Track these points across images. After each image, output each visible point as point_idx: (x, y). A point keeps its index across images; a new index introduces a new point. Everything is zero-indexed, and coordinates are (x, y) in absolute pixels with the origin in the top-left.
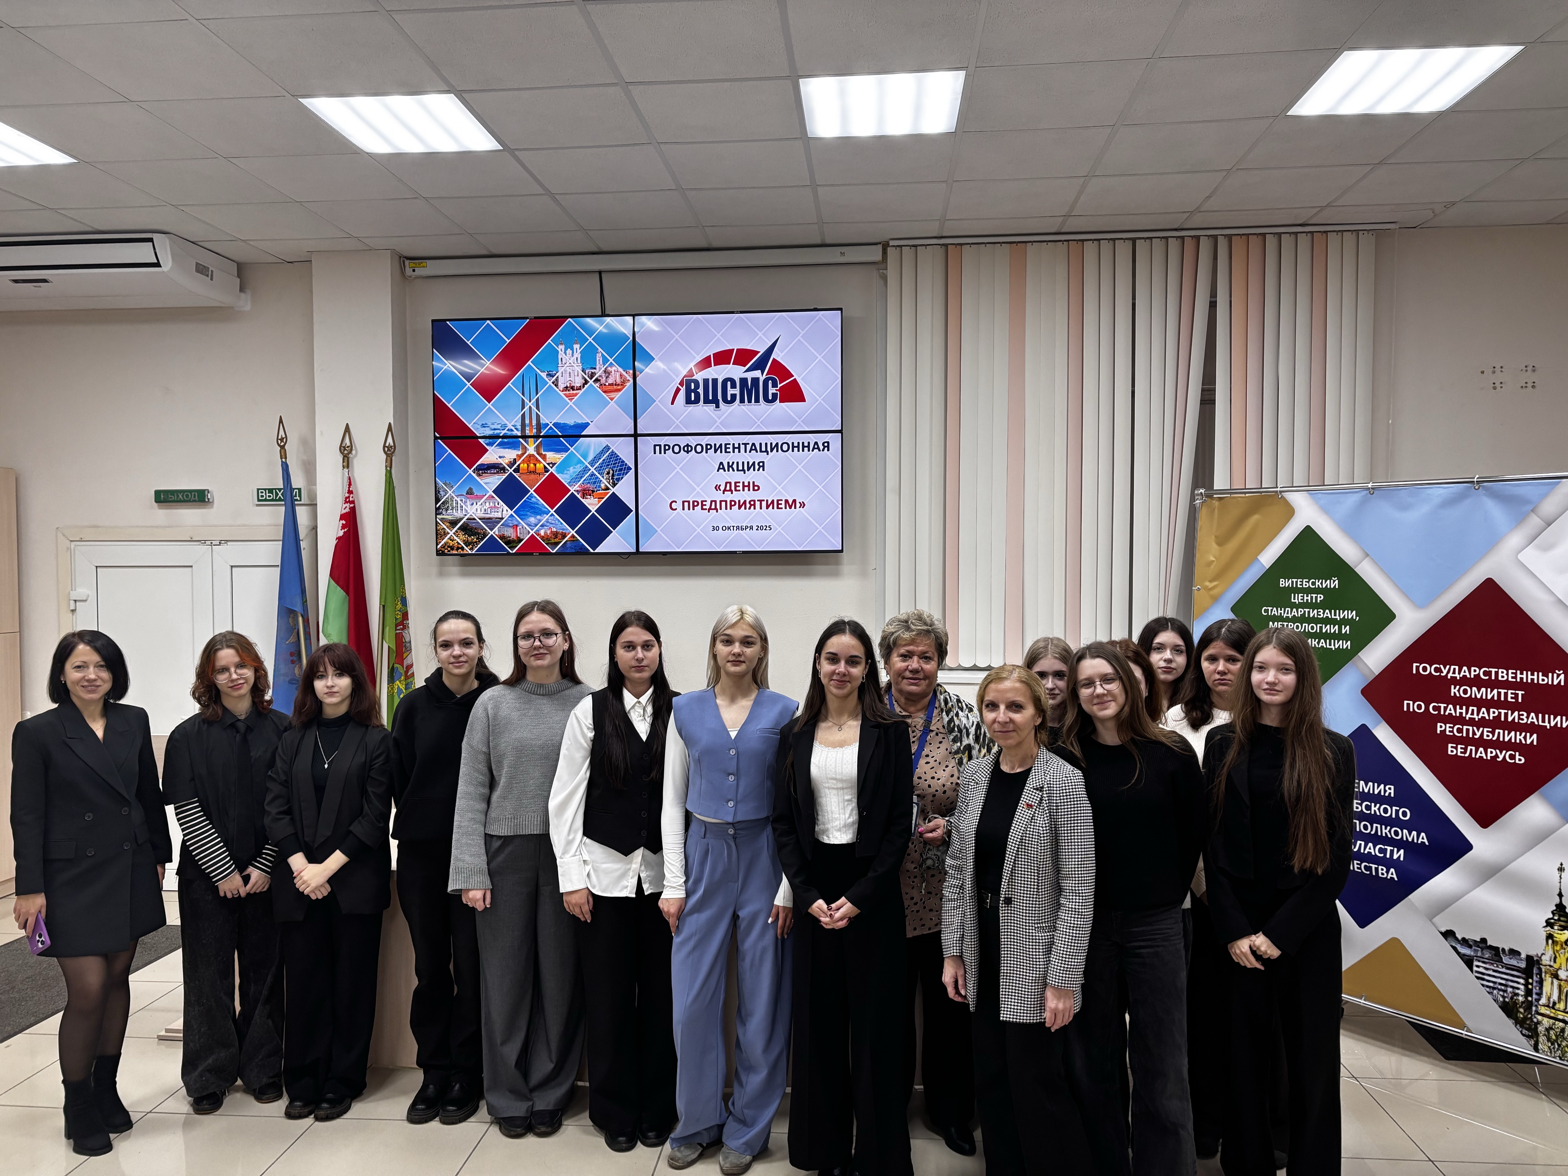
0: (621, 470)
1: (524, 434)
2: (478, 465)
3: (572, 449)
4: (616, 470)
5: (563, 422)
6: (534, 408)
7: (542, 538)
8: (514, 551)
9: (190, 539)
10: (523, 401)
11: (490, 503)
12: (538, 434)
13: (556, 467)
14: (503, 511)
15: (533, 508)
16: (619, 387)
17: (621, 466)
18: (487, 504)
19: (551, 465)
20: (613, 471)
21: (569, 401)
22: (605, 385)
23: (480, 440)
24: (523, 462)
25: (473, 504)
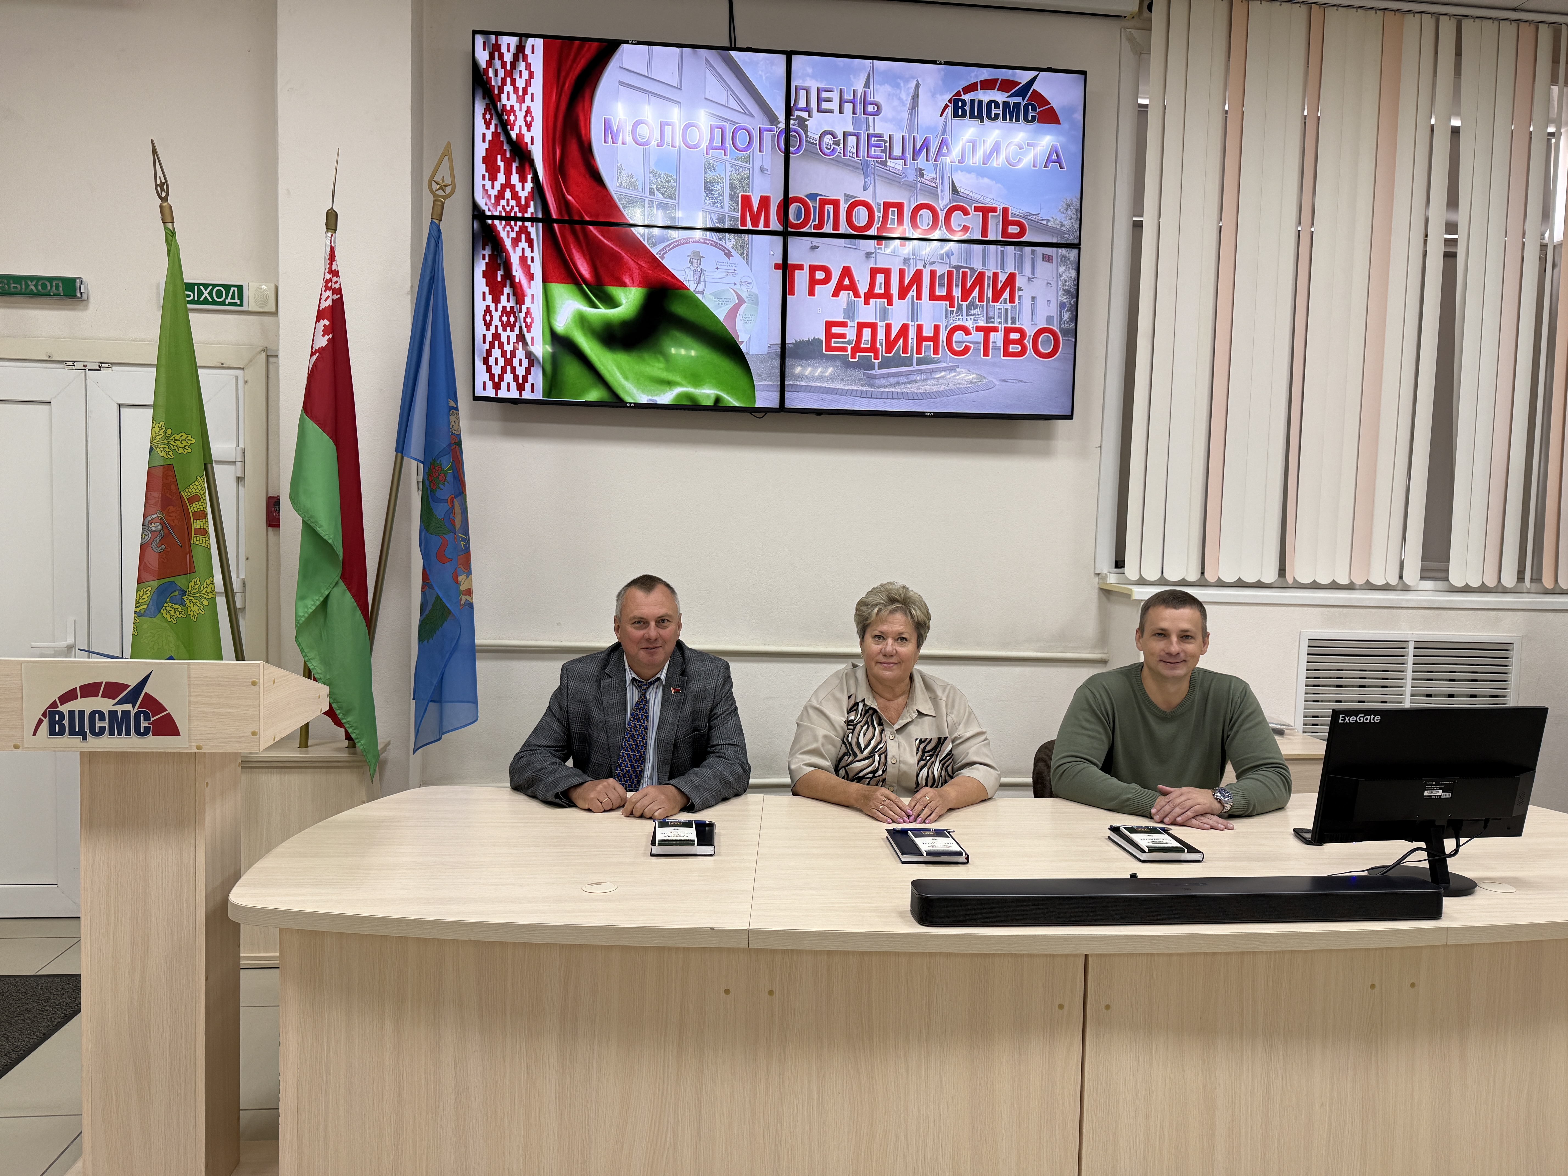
9: (47, 358)
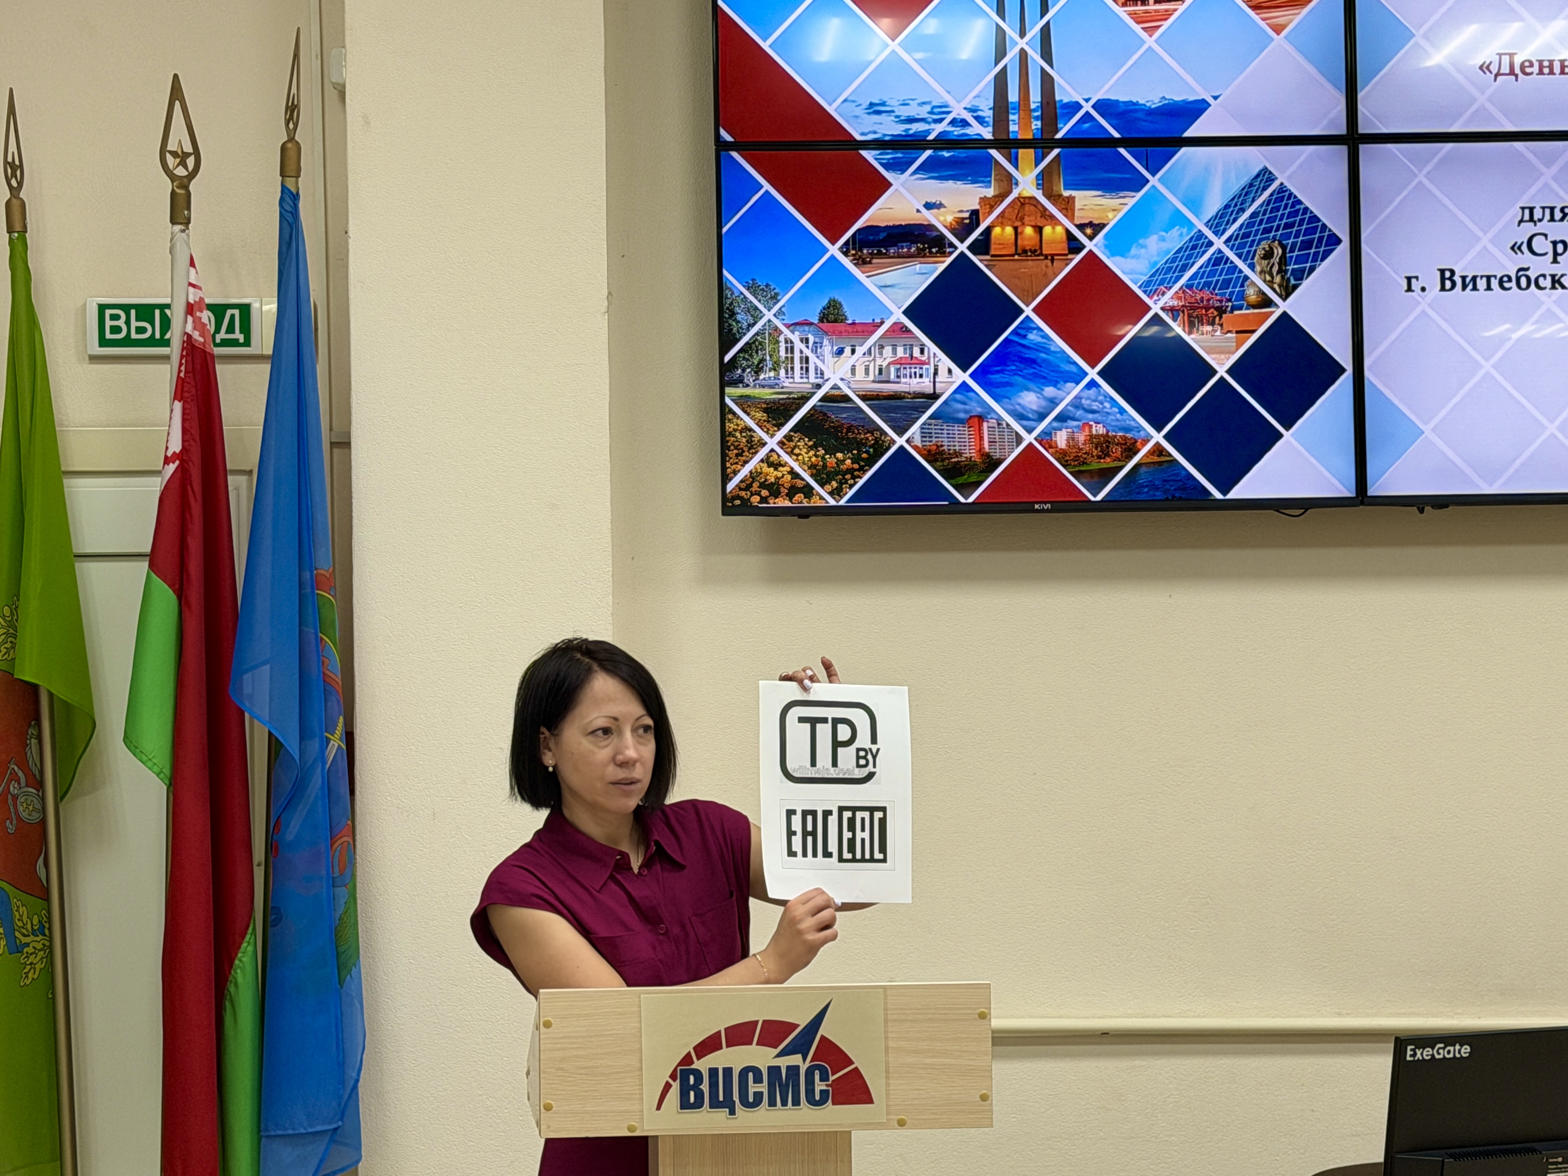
0: (1307, 245)
1: (1002, 136)
2: (859, 230)
4: (1294, 245)
5: (1126, 99)
6: (1034, 55)
7: (1062, 456)
8: (971, 500)
10: (1000, 32)
11: (894, 347)
12: (1047, 136)
13: (1106, 237)
14: (936, 373)
15: (1031, 362)
17: (1308, 232)
18: (888, 350)
19: (1089, 231)
20: (1284, 248)
21: (1144, 35)
23: (864, 153)
24: (1002, 219)
25: (840, 352)
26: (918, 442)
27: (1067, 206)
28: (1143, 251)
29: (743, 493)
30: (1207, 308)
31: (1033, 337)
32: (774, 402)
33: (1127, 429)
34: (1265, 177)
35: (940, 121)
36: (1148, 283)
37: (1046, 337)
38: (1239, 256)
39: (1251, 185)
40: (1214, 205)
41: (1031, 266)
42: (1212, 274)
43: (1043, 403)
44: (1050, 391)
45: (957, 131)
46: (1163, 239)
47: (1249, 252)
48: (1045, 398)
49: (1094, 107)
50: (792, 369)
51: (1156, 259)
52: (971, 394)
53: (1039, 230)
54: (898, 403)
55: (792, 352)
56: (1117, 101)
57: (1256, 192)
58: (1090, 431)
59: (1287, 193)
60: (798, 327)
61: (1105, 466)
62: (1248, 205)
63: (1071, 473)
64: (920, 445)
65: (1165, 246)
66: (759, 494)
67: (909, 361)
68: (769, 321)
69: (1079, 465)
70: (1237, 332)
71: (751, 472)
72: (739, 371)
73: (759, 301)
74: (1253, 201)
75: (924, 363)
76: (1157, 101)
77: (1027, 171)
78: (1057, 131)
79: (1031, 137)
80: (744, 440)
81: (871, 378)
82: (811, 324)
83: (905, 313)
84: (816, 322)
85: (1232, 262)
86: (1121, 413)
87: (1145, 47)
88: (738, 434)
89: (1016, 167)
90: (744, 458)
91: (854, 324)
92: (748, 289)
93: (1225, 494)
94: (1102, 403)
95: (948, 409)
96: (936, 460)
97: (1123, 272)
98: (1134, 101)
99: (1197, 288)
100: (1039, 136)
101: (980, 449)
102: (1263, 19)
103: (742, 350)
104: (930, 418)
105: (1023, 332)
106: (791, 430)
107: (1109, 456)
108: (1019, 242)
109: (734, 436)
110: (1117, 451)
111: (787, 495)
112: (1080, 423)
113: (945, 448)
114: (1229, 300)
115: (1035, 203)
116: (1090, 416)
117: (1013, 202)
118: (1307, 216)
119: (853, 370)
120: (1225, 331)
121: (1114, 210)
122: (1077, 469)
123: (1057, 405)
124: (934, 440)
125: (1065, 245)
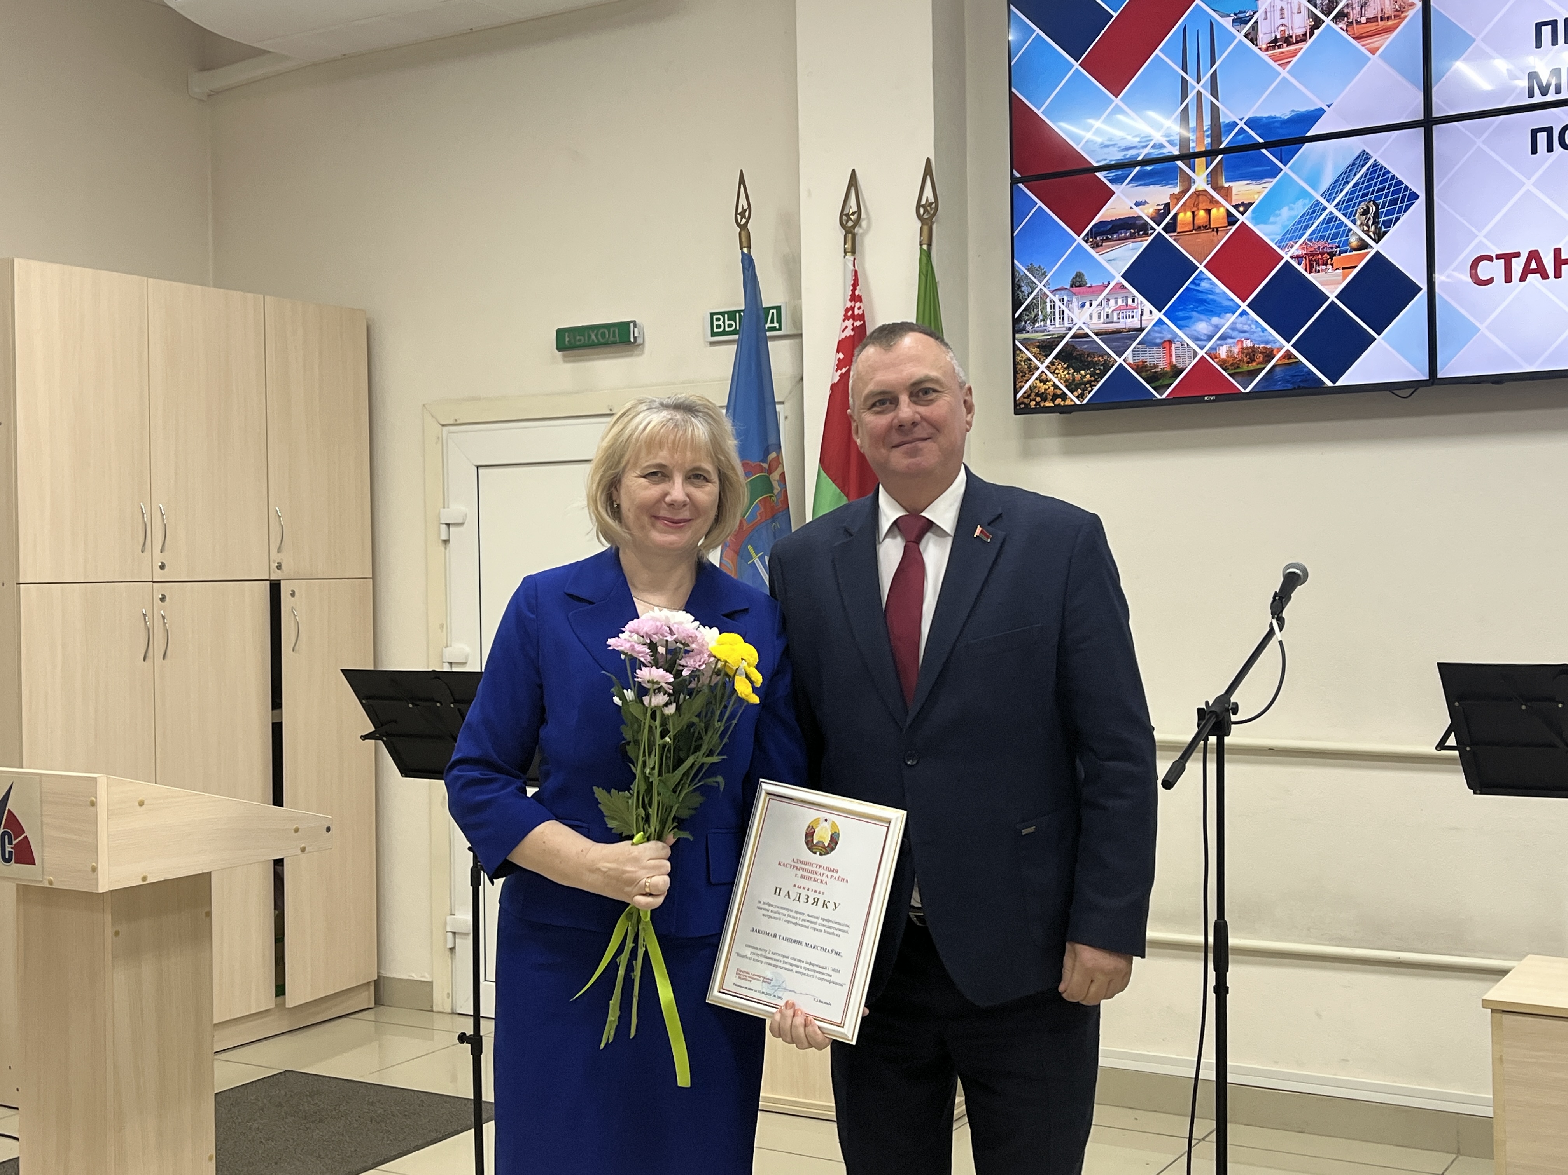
0: (1393, 202)
1: (1185, 152)
2: (1094, 225)
3: (1285, 169)
4: (1384, 203)
5: (1267, 115)
6: (1207, 95)
7: (1223, 364)
8: (1164, 396)
10: (1184, 82)
11: (1116, 299)
12: (1215, 148)
13: (1253, 211)
14: (1142, 315)
15: (1203, 302)
16: (1390, 23)
17: (1395, 193)
19: (1241, 209)
20: (1377, 206)
21: (1279, 69)
22: (1358, 23)
23: (1097, 174)
24: (1184, 207)
25: (1083, 305)
26: (1130, 360)
27: (1227, 193)
28: (1278, 218)
29: (1026, 401)
30: (1322, 254)
31: (1204, 285)
32: (1043, 341)
33: (1267, 342)
34: (1364, 157)
35: (1147, 146)
36: (1282, 240)
37: (1213, 284)
38: (1345, 215)
39: (1353, 164)
40: (1327, 181)
41: (1204, 236)
42: (1326, 230)
43: (1211, 328)
44: (1215, 320)
45: (1156, 153)
46: (1291, 209)
47: (1352, 211)
48: (1212, 325)
49: (1245, 123)
50: (1054, 318)
51: (1287, 223)
52: (1165, 326)
53: (1208, 212)
54: (1119, 335)
55: (1054, 308)
56: (1261, 119)
57: (1357, 169)
58: (1242, 345)
59: (1379, 167)
60: (1059, 292)
61: (1252, 368)
62: (1352, 177)
63: (1229, 374)
64: (1132, 362)
65: (1294, 213)
66: (1034, 400)
67: (1125, 308)
68: (1041, 289)
69: (1235, 369)
70: (1343, 269)
71: (1030, 387)
72: (1023, 323)
73: (1035, 277)
74: (1355, 175)
75: (1135, 308)
76: (1288, 113)
77: (1201, 173)
78: (1221, 143)
79: (1203, 149)
80: (1026, 366)
81: (1102, 320)
82: (1066, 289)
83: (1122, 276)
84: (1068, 287)
85: (1340, 220)
86: (1263, 332)
87: (1280, 78)
88: (1023, 363)
89: (1194, 172)
90: (1026, 378)
91: (1091, 286)
92: (1028, 270)
93: (1334, 383)
94: (1250, 325)
95: (1149, 337)
96: (1142, 372)
97: (1266, 235)
98: (1273, 115)
99: (1315, 240)
100: (1209, 148)
101: (1170, 363)
102: (1363, 46)
103: (1025, 310)
104: (1138, 344)
105: (1197, 282)
106: (1054, 358)
107: (1255, 361)
108: (1195, 222)
109: (1020, 364)
110: (1260, 358)
111: (1051, 400)
112: (1235, 341)
113: (1148, 363)
114: (1338, 247)
115: (1205, 193)
116: (1242, 335)
117: (1192, 194)
118: (1394, 182)
119: (1091, 317)
120: (1335, 268)
121: (1259, 192)
122: (1233, 371)
123: (1220, 329)
124: (1141, 358)
125: (1226, 221)
